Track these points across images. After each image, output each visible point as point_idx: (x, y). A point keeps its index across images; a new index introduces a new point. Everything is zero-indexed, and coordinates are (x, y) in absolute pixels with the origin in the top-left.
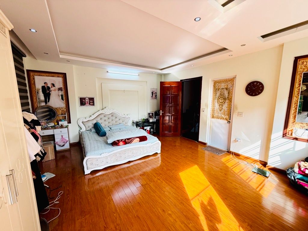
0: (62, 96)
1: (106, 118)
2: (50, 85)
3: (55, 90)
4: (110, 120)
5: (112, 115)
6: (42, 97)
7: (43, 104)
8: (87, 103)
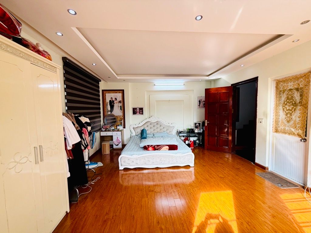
0: (121, 106)
1: (152, 126)
2: (114, 99)
3: (117, 103)
4: (155, 128)
5: (157, 123)
6: (109, 109)
7: (109, 113)
8: (138, 112)
